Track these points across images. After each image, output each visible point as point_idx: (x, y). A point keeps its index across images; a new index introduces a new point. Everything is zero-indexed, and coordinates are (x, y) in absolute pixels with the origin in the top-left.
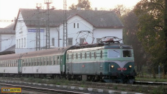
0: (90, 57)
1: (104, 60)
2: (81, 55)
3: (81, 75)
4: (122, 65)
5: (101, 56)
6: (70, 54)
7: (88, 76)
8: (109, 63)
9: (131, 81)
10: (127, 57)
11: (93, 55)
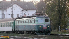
0: (28, 22)
1: (36, 24)
2: (23, 21)
3: (23, 31)
4: (45, 26)
5: (34, 22)
6: (17, 21)
7: (27, 31)
8: (39, 25)
9: (49, 34)
10: (47, 22)
11: (30, 21)
